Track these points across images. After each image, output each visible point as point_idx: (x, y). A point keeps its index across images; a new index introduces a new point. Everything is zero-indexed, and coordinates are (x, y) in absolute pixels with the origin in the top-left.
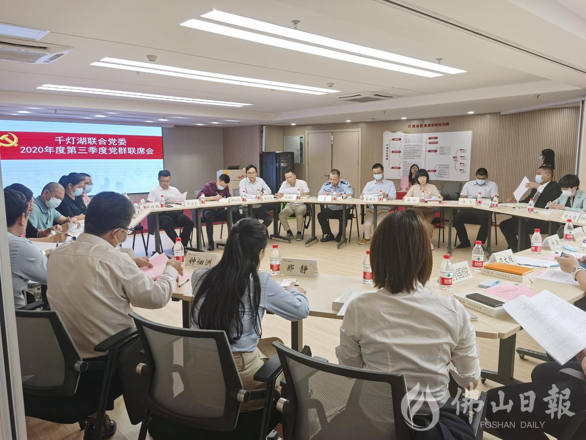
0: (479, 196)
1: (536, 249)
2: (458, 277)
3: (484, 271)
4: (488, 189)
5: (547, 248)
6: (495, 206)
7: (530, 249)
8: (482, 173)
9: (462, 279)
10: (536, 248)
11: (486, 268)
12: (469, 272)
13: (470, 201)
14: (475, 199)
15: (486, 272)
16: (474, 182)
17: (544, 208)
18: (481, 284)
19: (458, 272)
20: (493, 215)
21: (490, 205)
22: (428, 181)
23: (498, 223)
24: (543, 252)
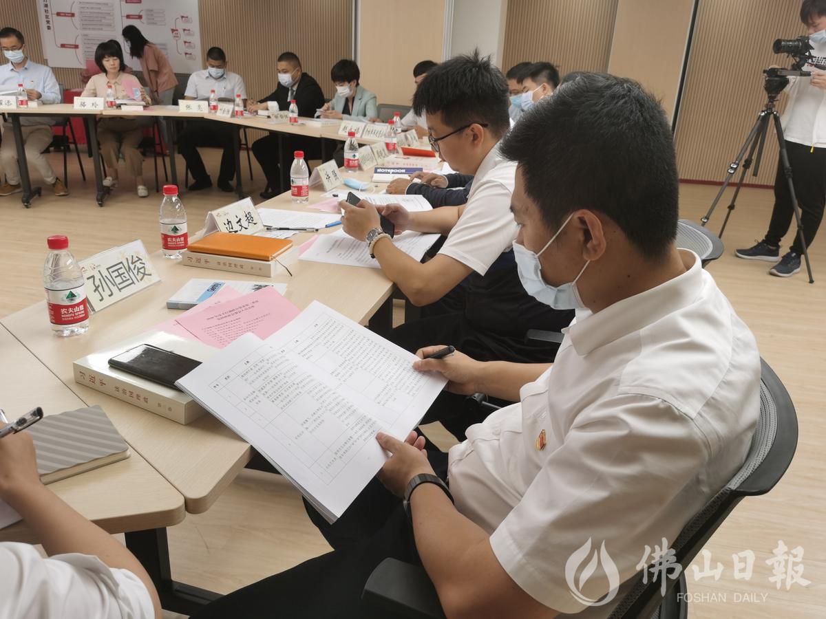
0: (212, 96)
1: (299, 192)
2: (114, 289)
3: (190, 258)
4: (229, 87)
5: (319, 187)
6: (239, 113)
7: (290, 192)
8: (216, 56)
9: (126, 292)
10: (300, 188)
11: (194, 250)
12: (149, 267)
13: (199, 106)
14: (206, 103)
15: (194, 260)
16: (205, 73)
17: (313, 117)
18: (176, 298)
19: (116, 274)
20: (242, 131)
21: (230, 112)
22: (123, 68)
23: (250, 145)
24: (313, 195)
